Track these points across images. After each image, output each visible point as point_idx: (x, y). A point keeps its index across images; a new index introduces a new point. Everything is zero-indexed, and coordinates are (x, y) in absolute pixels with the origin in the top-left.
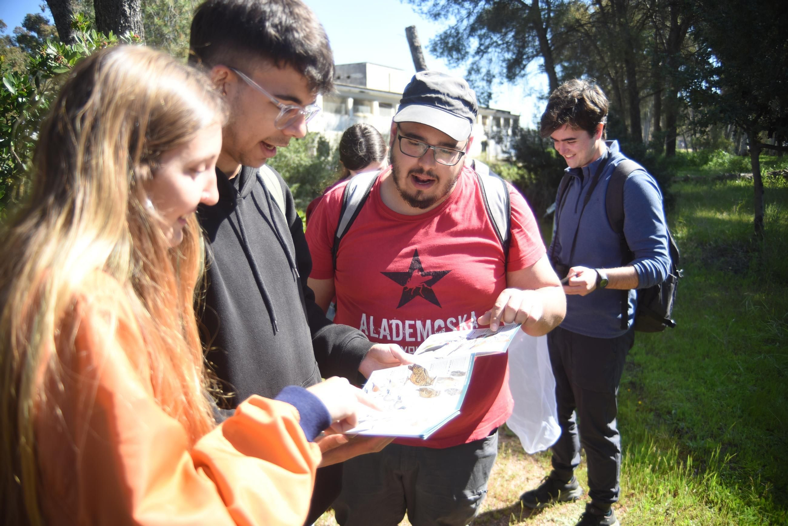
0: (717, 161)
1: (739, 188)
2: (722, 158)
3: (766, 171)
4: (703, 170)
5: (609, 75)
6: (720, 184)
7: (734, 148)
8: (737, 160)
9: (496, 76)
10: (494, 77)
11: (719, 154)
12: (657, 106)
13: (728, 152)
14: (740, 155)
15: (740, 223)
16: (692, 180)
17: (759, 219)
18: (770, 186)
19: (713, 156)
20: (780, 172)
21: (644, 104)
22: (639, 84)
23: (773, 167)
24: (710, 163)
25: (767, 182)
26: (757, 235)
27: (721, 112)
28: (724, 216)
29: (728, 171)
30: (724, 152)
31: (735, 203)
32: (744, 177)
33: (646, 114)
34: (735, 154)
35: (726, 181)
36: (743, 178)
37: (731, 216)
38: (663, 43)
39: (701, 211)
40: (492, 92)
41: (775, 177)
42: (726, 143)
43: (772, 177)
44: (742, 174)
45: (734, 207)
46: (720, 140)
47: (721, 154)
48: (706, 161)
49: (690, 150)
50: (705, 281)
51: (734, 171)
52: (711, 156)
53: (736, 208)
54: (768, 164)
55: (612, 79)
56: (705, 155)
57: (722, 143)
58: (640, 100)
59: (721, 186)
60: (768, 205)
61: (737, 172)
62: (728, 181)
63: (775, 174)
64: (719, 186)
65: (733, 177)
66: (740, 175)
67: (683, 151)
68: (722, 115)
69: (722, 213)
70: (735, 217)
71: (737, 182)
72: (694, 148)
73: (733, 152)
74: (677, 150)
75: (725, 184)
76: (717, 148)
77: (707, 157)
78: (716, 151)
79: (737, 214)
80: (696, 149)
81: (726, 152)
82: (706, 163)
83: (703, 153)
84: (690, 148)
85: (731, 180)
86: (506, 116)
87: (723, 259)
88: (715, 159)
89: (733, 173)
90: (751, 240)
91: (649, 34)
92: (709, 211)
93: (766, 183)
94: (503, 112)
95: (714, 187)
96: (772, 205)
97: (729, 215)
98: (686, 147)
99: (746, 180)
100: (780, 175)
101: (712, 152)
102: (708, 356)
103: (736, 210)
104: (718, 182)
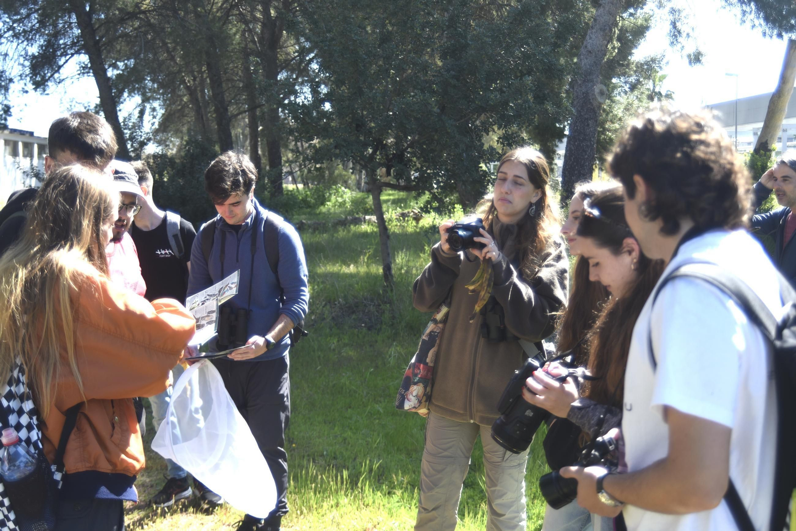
0: (337, 201)
1: (365, 235)
2: (342, 196)
3: (394, 212)
4: (320, 214)
5: (183, 82)
6: (344, 231)
7: (355, 182)
8: (360, 198)
9: (15, 80)
10: (11, 80)
11: (338, 191)
12: (253, 125)
13: (349, 188)
14: (363, 192)
15: (368, 275)
16: (309, 226)
17: (387, 268)
18: (400, 230)
19: (330, 194)
20: (408, 212)
21: (236, 124)
22: (227, 96)
23: (401, 207)
24: (328, 203)
25: (396, 225)
26: (387, 286)
27: (336, 147)
28: (352, 269)
29: (351, 213)
30: (343, 188)
31: (361, 253)
32: (370, 220)
33: (237, 137)
34: (357, 190)
35: (350, 226)
36: (369, 222)
37: (359, 268)
38: (254, 42)
39: (325, 265)
40: (10, 104)
41: (404, 219)
42: (345, 175)
43: (401, 220)
44: (367, 217)
45: (362, 257)
46: (337, 172)
47: (340, 190)
48: (323, 201)
49: (301, 186)
50: (338, 341)
51: (357, 214)
52: (328, 194)
53: (364, 259)
54: (396, 202)
55: (188, 88)
56: (321, 193)
57: (340, 175)
58: (230, 120)
59: (345, 233)
60: (398, 253)
61: (361, 215)
62: (352, 227)
63: (403, 215)
64: (341, 233)
65: (357, 221)
66: (365, 218)
67: (291, 187)
68: (337, 151)
69: (349, 266)
70: (363, 270)
71: (362, 227)
72: (305, 184)
73: (354, 188)
74: (284, 186)
75: (349, 231)
76: (335, 183)
77: (324, 196)
78: (334, 187)
79: (365, 267)
80: (308, 184)
81: (346, 188)
82: (323, 203)
83: (317, 190)
84: (300, 183)
85: (355, 226)
86: (27, 139)
87: (354, 316)
88: (333, 198)
89: (357, 216)
90: (381, 292)
91: (235, 30)
92: (334, 265)
93: (394, 227)
94: (22, 133)
95: (336, 235)
96: (402, 252)
97: (357, 267)
98: (295, 181)
99: (372, 225)
100: (409, 216)
101: (329, 188)
102: (350, 407)
103: (364, 262)
104: (340, 229)
